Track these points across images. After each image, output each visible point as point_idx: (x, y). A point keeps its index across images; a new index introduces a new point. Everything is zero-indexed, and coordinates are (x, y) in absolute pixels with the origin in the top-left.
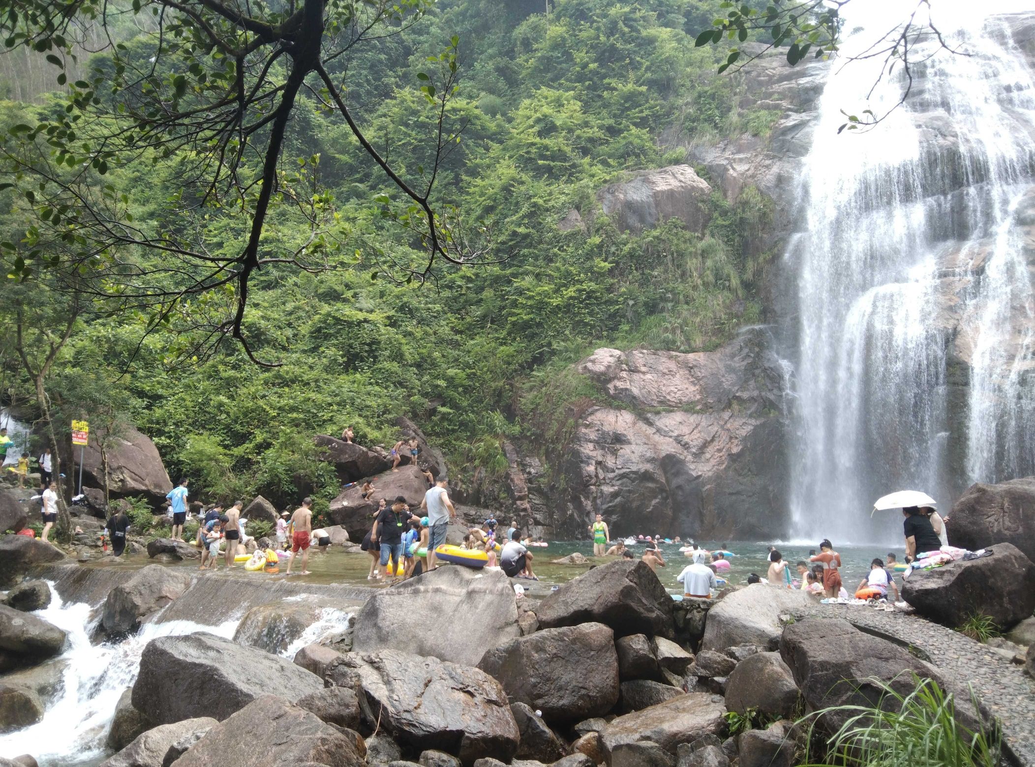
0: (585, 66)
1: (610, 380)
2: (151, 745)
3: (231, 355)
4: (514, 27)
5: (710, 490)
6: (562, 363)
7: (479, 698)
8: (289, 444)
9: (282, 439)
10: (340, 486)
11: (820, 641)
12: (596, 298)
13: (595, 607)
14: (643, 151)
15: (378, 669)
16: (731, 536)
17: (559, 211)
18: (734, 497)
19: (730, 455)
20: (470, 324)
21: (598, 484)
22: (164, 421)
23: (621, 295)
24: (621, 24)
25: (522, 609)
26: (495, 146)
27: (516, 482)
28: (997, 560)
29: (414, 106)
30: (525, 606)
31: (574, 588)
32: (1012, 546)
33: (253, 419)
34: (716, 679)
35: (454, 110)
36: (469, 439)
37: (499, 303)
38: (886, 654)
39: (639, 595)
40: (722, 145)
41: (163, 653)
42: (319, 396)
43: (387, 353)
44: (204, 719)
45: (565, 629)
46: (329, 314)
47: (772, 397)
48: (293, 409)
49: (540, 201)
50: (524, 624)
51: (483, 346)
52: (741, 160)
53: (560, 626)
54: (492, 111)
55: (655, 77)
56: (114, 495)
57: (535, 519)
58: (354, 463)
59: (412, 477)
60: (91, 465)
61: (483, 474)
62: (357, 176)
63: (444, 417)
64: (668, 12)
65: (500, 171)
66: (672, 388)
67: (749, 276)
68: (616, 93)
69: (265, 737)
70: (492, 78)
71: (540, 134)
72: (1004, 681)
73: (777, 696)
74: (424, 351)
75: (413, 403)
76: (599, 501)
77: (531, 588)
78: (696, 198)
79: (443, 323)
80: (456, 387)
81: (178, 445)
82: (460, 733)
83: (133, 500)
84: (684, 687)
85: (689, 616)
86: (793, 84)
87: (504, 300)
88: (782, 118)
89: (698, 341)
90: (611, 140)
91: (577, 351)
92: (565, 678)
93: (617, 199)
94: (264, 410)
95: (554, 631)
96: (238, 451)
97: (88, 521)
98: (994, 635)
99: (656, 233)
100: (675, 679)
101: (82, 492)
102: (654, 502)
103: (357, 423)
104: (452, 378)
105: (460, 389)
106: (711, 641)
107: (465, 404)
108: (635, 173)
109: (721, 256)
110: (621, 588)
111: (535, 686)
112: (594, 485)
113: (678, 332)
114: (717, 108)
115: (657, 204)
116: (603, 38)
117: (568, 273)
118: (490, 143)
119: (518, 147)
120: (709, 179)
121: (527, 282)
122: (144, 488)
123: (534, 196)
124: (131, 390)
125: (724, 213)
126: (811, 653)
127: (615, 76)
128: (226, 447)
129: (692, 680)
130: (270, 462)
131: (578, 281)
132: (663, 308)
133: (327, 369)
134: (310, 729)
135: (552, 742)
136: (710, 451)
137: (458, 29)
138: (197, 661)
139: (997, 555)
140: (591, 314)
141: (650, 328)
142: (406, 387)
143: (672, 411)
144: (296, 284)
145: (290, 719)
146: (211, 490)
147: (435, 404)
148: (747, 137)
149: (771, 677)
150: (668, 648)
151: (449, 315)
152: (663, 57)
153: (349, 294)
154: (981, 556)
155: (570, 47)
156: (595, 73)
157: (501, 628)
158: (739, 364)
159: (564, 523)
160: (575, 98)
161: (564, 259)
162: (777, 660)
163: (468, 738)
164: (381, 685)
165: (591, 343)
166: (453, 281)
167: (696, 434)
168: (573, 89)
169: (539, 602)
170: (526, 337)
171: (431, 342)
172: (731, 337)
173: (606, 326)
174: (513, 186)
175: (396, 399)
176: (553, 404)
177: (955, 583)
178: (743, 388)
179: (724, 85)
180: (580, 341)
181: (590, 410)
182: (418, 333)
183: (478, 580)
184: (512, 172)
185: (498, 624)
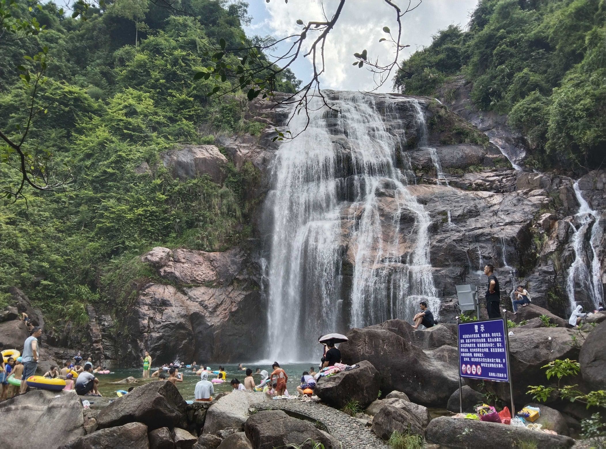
0: (157, 80)
1: (162, 267)
4: (115, 50)
5: (218, 333)
6: (131, 255)
11: (267, 424)
12: (156, 216)
13: (137, 412)
14: (189, 134)
16: (228, 361)
17: (136, 161)
18: (231, 338)
19: (231, 312)
20: (70, 227)
21: (150, 331)
23: (172, 216)
24: (180, 61)
25: (87, 417)
26: (96, 118)
27: (94, 331)
28: (362, 370)
29: (43, 86)
30: (89, 414)
31: (123, 401)
32: (369, 362)
35: (71, 92)
36: (63, 303)
37: (90, 214)
38: (302, 429)
39: (165, 403)
40: (234, 137)
43: (6, 242)
45: (115, 428)
47: (255, 279)
49: (124, 155)
50: (88, 427)
51: (77, 242)
52: (244, 147)
53: (112, 427)
54: (96, 97)
55: (198, 93)
57: (105, 355)
59: (17, 328)
61: (71, 326)
63: (46, 287)
64: (208, 60)
65: (98, 133)
66: (200, 273)
67: (246, 211)
68: (175, 99)
70: (98, 77)
71: (126, 115)
72: (362, 437)
74: (34, 242)
75: (23, 277)
76: (149, 343)
77: (96, 402)
78: (219, 165)
79: (50, 225)
80: (56, 268)
85: (196, 413)
86: (273, 111)
87: (94, 213)
88: (267, 128)
89: (217, 245)
90: (171, 125)
91: (141, 248)
93: (173, 159)
95: (107, 430)
98: (359, 411)
99: (195, 181)
102: (184, 342)
104: (54, 261)
105: (59, 269)
106: (208, 427)
107: (62, 279)
108: (184, 145)
109: (232, 198)
110: (154, 399)
112: (147, 332)
113: (205, 239)
114: (232, 117)
115: (196, 165)
116: (169, 66)
117: (139, 200)
118: (93, 115)
119: (111, 120)
120: (227, 155)
121: (111, 202)
123: (120, 151)
125: (234, 175)
126: (262, 432)
127: (175, 89)
131: (145, 205)
132: (197, 225)
136: (220, 309)
137: (78, 44)
139: (362, 368)
140: (152, 225)
141: (188, 236)
142: (19, 267)
143: (199, 286)
147: (39, 278)
148: (248, 135)
149: (240, 447)
150: (182, 435)
151: (55, 220)
152: (204, 83)
154: (354, 368)
155: (149, 68)
156: (163, 85)
157: (71, 431)
158: (238, 259)
159: (125, 357)
160: (150, 97)
161: (137, 191)
162: (244, 437)
165: (151, 243)
166: (60, 198)
167: (212, 300)
168: (150, 92)
169: (99, 411)
170: (108, 237)
171: (40, 237)
172: (235, 244)
173: (161, 233)
174: (106, 143)
175: (10, 274)
176: (123, 281)
177: (341, 384)
178: (240, 273)
179: (237, 105)
180: (144, 242)
181: (148, 285)
182: (31, 230)
183: (57, 399)
184: (106, 134)
185: (68, 429)
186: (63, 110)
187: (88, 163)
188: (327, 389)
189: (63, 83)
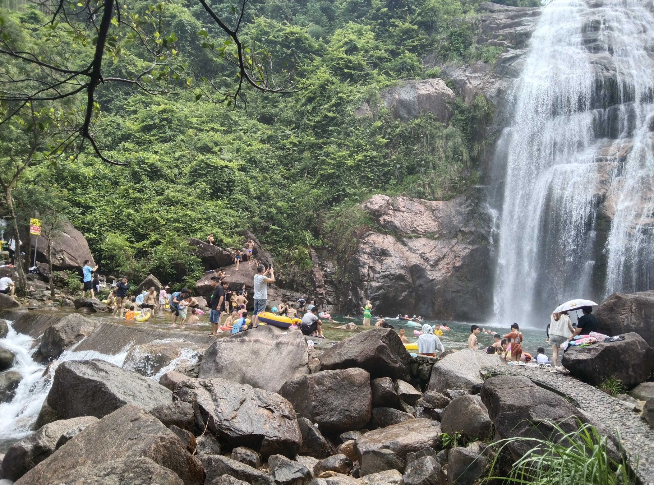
0: (379, 9)
1: (381, 215)
2: (50, 433)
3: (138, 183)
5: (440, 288)
6: (351, 202)
7: (277, 414)
8: (172, 243)
9: (167, 239)
10: (204, 272)
11: (509, 390)
12: (376, 162)
13: (359, 358)
14: (413, 68)
15: (209, 390)
16: (451, 318)
17: (356, 103)
18: (454, 294)
19: (454, 267)
20: (294, 174)
21: (370, 280)
22: (93, 223)
23: (392, 161)
25: (311, 356)
26: (317, 58)
27: (317, 276)
28: (627, 343)
29: (266, 29)
30: (313, 354)
31: (346, 345)
32: (637, 335)
33: (149, 225)
34: (436, 410)
35: (292, 33)
36: (289, 247)
37: (313, 161)
38: (554, 402)
39: (389, 351)
40: (464, 67)
41: (69, 371)
42: (193, 213)
43: (239, 188)
44: (89, 418)
45: (338, 371)
46: (202, 161)
47: (483, 232)
48: (176, 221)
49: (344, 96)
50: (312, 366)
51: (301, 189)
52: (475, 78)
53: (335, 369)
54: (317, 36)
55: (423, 20)
56: (56, 268)
57: (327, 300)
58: (213, 258)
59: (250, 269)
60: (43, 248)
61: (297, 270)
62: (227, 73)
63: (274, 232)
65: (319, 74)
66: (421, 223)
67: (475, 153)
68: (397, 29)
69: (123, 434)
70: (318, 14)
71: (347, 52)
72: (628, 423)
73: (476, 425)
74: (263, 189)
75: (254, 222)
76: (369, 292)
77: (319, 343)
78: (445, 101)
79: (276, 172)
80: (282, 213)
81: (101, 239)
82: (262, 437)
83: (69, 272)
84: (414, 414)
85: (420, 367)
86: (512, 30)
87: (316, 159)
88: (504, 52)
89: (439, 193)
90: (393, 59)
91: (362, 195)
92: (336, 403)
93: (394, 98)
94: (157, 220)
95: (331, 372)
96: (139, 245)
97: (38, 284)
98: (621, 392)
99: (417, 121)
100: (409, 409)
101: (36, 265)
102: (404, 294)
103: (217, 232)
104: (280, 207)
105: (285, 215)
106: (434, 384)
107: (287, 225)
108: (406, 82)
109: (458, 140)
110: (377, 346)
111: (315, 407)
112: (367, 281)
113: (427, 187)
114: (462, 43)
115: (420, 103)
117: (359, 145)
118: (314, 56)
119: (332, 60)
120: (454, 89)
121: (332, 148)
122: (76, 265)
123: (340, 92)
124: (72, 202)
125: (462, 112)
126: (502, 399)
127: (398, 17)
128: (131, 242)
129: (420, 409)
130: (159, 253)
131: (365, 150)
132: (419, 170)
133: (200, 196)
134: (154, 430)
135: (324, 445)
136: (442, 264)
138: (91, 378)
139: (627, 340)
140: (372, 172)
141: (409, 183)
142: (250, 212)
143: (419, 237)
144: (182, 140)
145: (142, 422)
146: (121, 269)
147: (268, 224)
148: (480, 63)
149: (473, 412)
150: (405, 388)
151: (281, 167)
152: (430, 7)
153: (216, 149)
154: (618, 340)
156: (385, 14)
157: (297, 368)
158: (464, 209)
159: (346, 304)
160: (371, 30)
161: (357, 135)
162: (477, 401)
163: (267, 440)
164: (211, 402)
165: (370, 190)
166: (284, 145)
167: (433, 253)
168: (370, 24)
169: (322, 352)
170: (329, 184)
171: (268, 183)
172: (461, 192)
173: (381, 180)
174: (327, 85)
175: (243, 218)
176: (344, 228)
177: (598, 357)
178: (465, 225)
179: (468, 28)
180: (364, 189)
181: (367, 233)
182: (260, 177)
183: (284, 336)
184: (327, 76)
185: (295, 365)
186: (286, 53)
187: (310, 107)
188: (579, 360)
189: (284, 24)
